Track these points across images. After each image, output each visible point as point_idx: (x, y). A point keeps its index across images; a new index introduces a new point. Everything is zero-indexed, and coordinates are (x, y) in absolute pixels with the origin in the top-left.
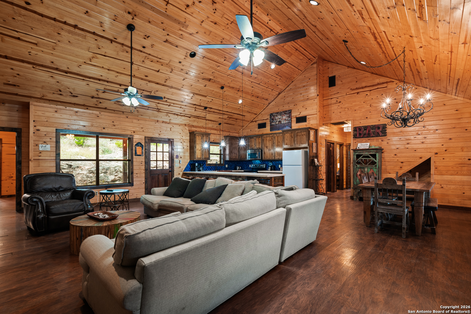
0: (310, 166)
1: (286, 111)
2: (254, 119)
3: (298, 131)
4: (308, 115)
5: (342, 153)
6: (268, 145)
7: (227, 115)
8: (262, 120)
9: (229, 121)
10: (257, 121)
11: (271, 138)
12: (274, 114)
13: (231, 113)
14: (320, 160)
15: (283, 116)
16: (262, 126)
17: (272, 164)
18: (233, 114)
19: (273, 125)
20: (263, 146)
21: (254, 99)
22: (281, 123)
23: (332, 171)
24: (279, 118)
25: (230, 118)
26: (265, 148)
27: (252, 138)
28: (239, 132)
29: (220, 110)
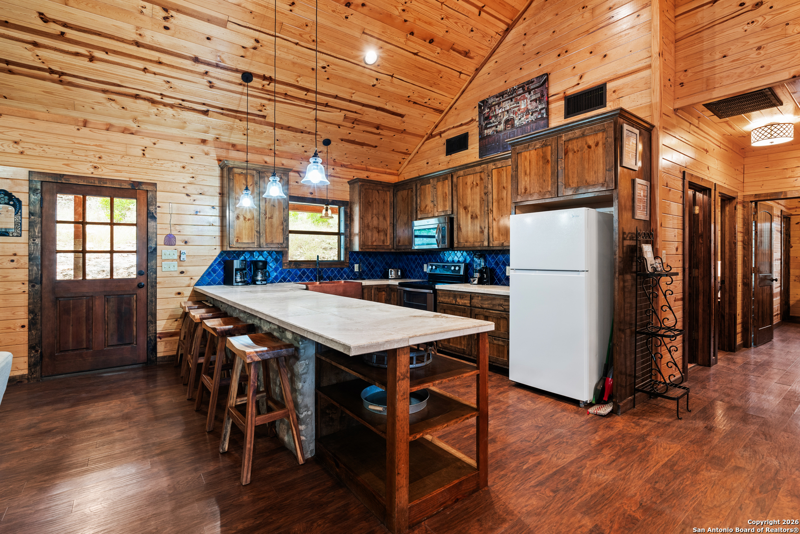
0: (623, 272)
1: (531, 82)
2: (436, 127)
3: (570, 135)
4: (613, 77)
5: (730, 228)
6: (469, 202)
7: (341, 109)
8: (458, 127)
9: (354, 133)
10: (444, 132)
11: (478, 178)
12: (492, 100)
13: (350, 101)
14: (664, 248)
15: (520, 99)
16: (457, 144)
17: (483, 264)
18: (360, 107)
19: (489, 136)
20: (455, 205)
21: (422, 49)
22: (513, 125)
23: (701, 288)
24: (508, 111)
25: (355, 121)
26: (462, 211)
27: (425, 185)
28: (400, 171)
29: (307, 90)
